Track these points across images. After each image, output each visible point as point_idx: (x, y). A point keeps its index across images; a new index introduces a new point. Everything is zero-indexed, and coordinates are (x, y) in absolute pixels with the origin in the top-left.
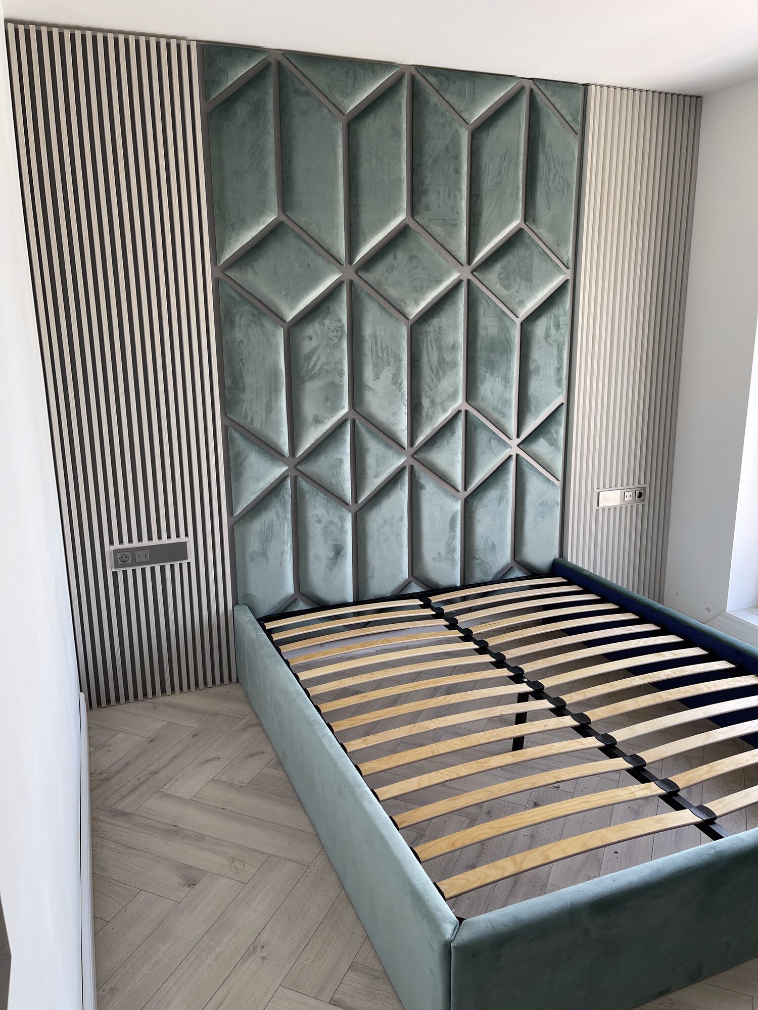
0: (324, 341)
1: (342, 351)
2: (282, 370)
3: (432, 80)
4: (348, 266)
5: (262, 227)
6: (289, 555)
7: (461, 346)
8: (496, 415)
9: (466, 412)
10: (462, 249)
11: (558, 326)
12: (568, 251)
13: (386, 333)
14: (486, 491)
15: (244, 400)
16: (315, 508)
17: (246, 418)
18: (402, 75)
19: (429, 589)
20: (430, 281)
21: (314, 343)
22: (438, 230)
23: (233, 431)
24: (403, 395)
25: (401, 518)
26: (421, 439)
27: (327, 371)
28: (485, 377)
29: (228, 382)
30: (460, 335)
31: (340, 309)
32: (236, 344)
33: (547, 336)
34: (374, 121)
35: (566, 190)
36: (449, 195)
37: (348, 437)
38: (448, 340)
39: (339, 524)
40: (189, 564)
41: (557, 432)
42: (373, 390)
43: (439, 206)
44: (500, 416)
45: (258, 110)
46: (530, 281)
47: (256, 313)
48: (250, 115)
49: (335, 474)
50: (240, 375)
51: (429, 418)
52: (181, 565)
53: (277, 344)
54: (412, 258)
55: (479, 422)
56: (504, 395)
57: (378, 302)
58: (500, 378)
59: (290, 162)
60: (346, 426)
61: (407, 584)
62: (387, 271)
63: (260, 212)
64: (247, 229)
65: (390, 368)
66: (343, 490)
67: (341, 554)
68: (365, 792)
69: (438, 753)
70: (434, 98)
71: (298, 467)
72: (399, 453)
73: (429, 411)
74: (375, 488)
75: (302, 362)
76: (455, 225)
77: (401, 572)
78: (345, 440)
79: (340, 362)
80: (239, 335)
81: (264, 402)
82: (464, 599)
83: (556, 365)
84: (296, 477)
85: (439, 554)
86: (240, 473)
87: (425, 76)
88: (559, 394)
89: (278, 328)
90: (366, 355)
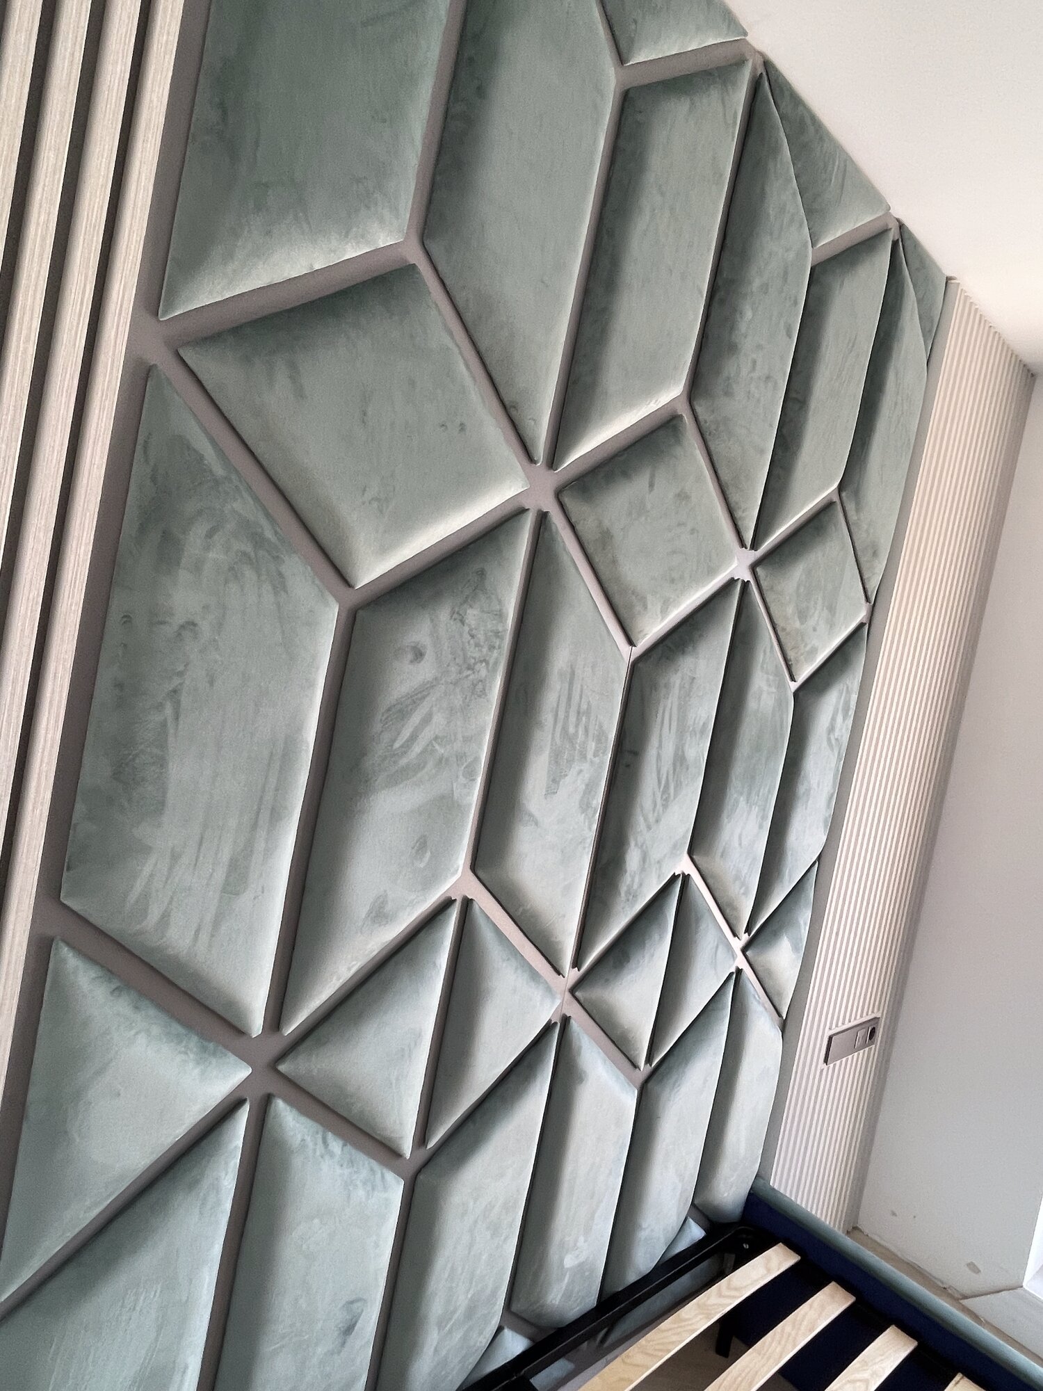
0: (453, 669)
2: (308, 746)
3: (788, 109)
4: (547, 470)
9: (685, 879)
10: (751, 511)
11: (846, 711)
13: (594, 672)
14: (687, 1065)
17: (140, 912)
23: (66, 949)
26: (598, 950)
27: (442, 762)
28: (737, 802)
31: (509, 583)
32: (169, 631)
33: (832, 729)
34: (686, 119)
37: (443, 956)
38: (698, 713)
42: (537, 824)
43: (749, 394)
46: (832, 613)
47: (269, 533)
49: (394, 1076)
53: (308, 654)
54: (681, 497)
56: (756, 847)
58: (757, 809)
60: (445, 921)
62: (631, 512)
63: (363, 195)
65: (583, 766)
67: (356, 1327)
71: (282, 1068)
72: (552, 991)
73: (633, 882)
74: (479, 1096)
75: (377, 727)
78: (433, 965)
79: (474, 738)
80: (185, 599)
81: (226, 855)
84: (267, 1100)
89: (323, 602)
90: (540, 725)
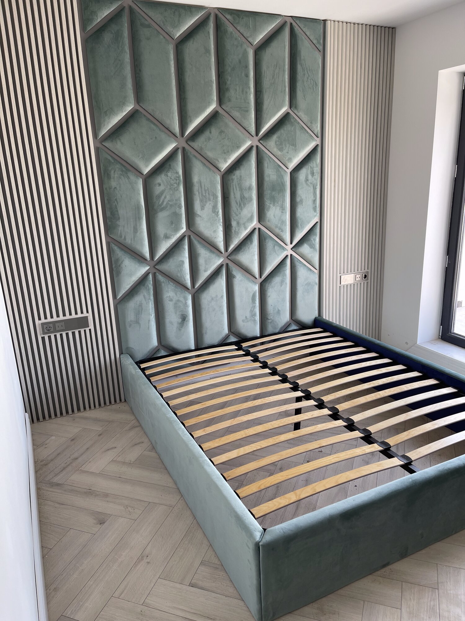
0: (168, 186)
1: (180, 193)
2: (142, 205)
3: (229, 17)
4: (181, 138)
5: (124, 114)
6: (153, 322)
7: (254, 188)
8: (277, 231)
9: (259, 229)
10: (252, 127)
11: (313, 174)
12: (317, 126)
13: (207, 180)
14: (273, 278)
15: (119, 225)
16: (168, 292)
17: (121, 237)
18: (210, 14)
19: (240, 339)
20: (233, 147)
21: (162, 188)
22: (236, 114)
23: (113, 245)
24: (219, 220)
25: (222, 297)
26: (232, 247)
27: (171, 206)
28: (270, 207)
29: (108, 214)
30: (253, 181)
31: (177, 166)
32: (112, 189)
33: (307, 180)
34: (193, 44)
35: (315, 88)
36: (243, 91)
37: (186, 247)
38: (247, 184)
39: (184, 302)
40: (90, 330)
41: (315, 240)
42: (201, 216)
43: (237, 99)
44: (280, 231)
45: (118, 36)
46: (295, 147)
47: (124, 169)
48: (113, 41)
49: (180, 270)
50: (116, 209)
51: (236, 233)
52: (85, 331)
53: (138, 189)
54: (221, 132)
55: (267, 235)
56: (282, 218)
57: (201, 161)
58: (279, 207)
59: (140, 70)
60: (185, 239)
61: (227, 337)
62: (206, 141)
63: (123, 103)
64: (115, 115)
65: (210, 202)
66: (185, 280)
67: (186, 320)
68: (206, 460)
69: (248, 435)
70: (230, 29)
71: (156, 267)
72: (219, 256)
73: (236, 229)
74: (205, 278)
75: (155, 200)
76: (247, 111)
77: (224, 329)
78: (185, 249)
79: (179, 199)
80: (113, 184)
81: (132, 226)
82: (262, 344)
83: (312, 198)
84: (155, 273)
85: (246, 317)
86: (120, 272)
87: (224, 15)
88: (315, 216)
89: (138, 179)
90: (195, 194)
